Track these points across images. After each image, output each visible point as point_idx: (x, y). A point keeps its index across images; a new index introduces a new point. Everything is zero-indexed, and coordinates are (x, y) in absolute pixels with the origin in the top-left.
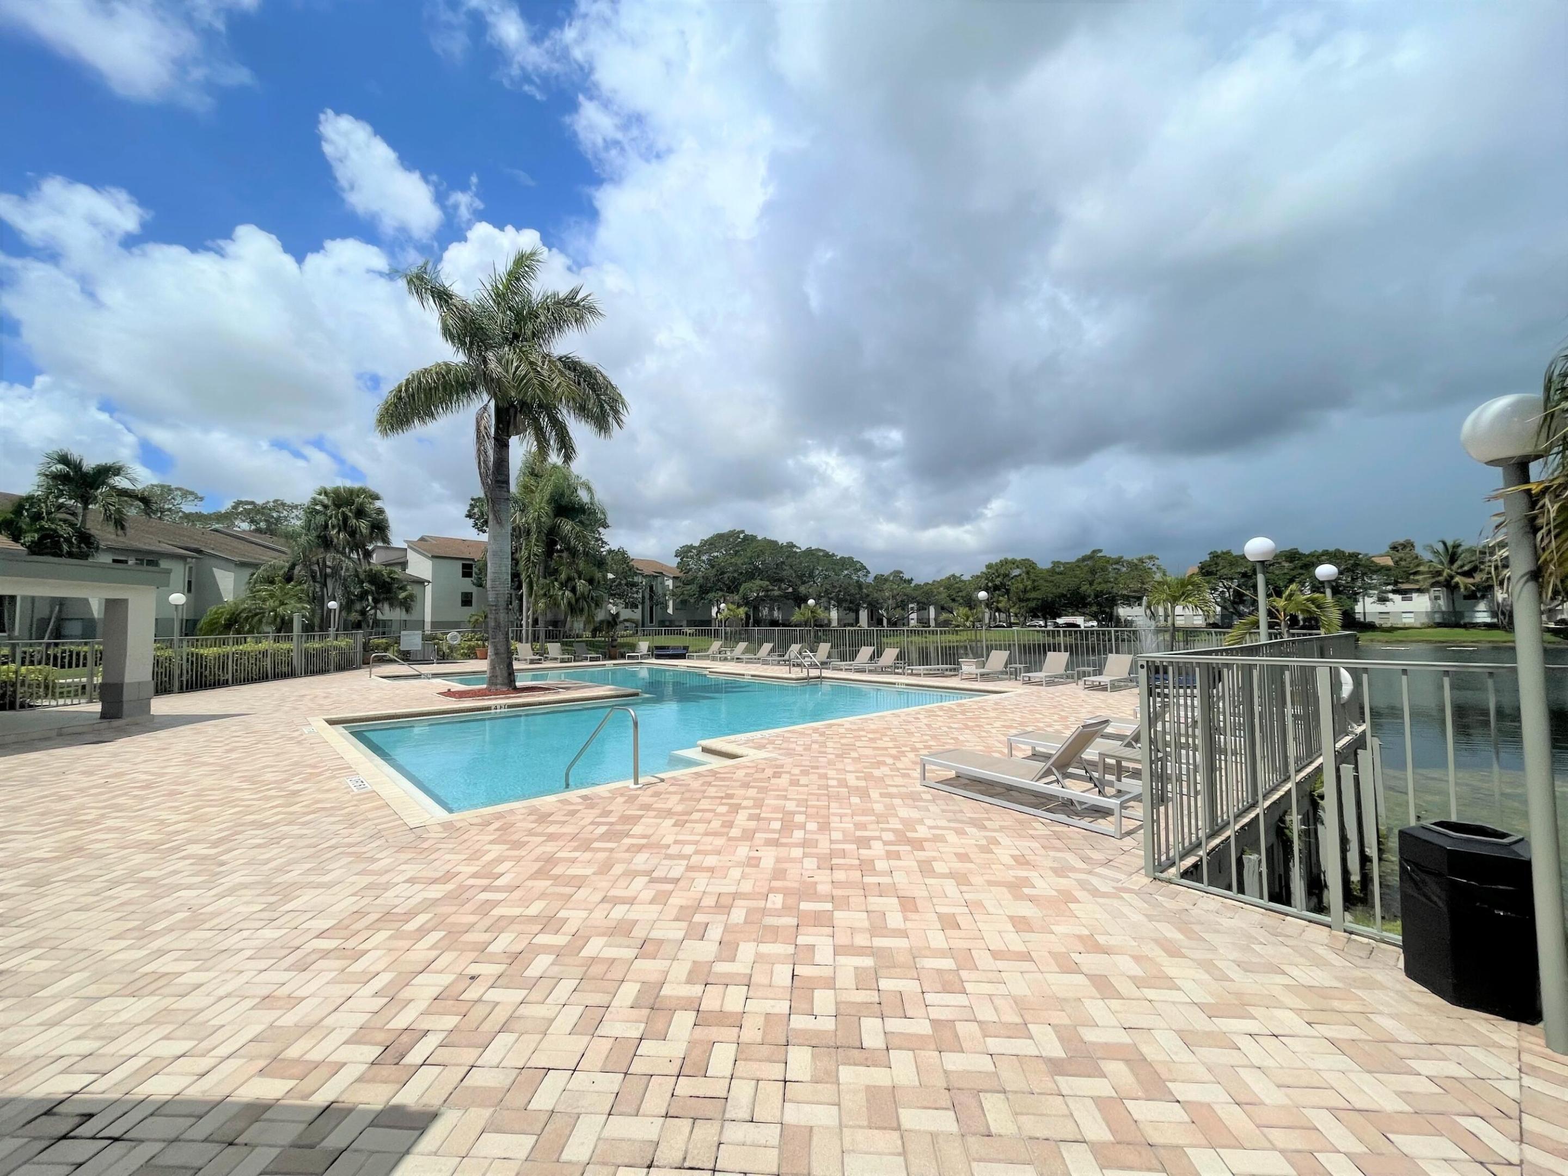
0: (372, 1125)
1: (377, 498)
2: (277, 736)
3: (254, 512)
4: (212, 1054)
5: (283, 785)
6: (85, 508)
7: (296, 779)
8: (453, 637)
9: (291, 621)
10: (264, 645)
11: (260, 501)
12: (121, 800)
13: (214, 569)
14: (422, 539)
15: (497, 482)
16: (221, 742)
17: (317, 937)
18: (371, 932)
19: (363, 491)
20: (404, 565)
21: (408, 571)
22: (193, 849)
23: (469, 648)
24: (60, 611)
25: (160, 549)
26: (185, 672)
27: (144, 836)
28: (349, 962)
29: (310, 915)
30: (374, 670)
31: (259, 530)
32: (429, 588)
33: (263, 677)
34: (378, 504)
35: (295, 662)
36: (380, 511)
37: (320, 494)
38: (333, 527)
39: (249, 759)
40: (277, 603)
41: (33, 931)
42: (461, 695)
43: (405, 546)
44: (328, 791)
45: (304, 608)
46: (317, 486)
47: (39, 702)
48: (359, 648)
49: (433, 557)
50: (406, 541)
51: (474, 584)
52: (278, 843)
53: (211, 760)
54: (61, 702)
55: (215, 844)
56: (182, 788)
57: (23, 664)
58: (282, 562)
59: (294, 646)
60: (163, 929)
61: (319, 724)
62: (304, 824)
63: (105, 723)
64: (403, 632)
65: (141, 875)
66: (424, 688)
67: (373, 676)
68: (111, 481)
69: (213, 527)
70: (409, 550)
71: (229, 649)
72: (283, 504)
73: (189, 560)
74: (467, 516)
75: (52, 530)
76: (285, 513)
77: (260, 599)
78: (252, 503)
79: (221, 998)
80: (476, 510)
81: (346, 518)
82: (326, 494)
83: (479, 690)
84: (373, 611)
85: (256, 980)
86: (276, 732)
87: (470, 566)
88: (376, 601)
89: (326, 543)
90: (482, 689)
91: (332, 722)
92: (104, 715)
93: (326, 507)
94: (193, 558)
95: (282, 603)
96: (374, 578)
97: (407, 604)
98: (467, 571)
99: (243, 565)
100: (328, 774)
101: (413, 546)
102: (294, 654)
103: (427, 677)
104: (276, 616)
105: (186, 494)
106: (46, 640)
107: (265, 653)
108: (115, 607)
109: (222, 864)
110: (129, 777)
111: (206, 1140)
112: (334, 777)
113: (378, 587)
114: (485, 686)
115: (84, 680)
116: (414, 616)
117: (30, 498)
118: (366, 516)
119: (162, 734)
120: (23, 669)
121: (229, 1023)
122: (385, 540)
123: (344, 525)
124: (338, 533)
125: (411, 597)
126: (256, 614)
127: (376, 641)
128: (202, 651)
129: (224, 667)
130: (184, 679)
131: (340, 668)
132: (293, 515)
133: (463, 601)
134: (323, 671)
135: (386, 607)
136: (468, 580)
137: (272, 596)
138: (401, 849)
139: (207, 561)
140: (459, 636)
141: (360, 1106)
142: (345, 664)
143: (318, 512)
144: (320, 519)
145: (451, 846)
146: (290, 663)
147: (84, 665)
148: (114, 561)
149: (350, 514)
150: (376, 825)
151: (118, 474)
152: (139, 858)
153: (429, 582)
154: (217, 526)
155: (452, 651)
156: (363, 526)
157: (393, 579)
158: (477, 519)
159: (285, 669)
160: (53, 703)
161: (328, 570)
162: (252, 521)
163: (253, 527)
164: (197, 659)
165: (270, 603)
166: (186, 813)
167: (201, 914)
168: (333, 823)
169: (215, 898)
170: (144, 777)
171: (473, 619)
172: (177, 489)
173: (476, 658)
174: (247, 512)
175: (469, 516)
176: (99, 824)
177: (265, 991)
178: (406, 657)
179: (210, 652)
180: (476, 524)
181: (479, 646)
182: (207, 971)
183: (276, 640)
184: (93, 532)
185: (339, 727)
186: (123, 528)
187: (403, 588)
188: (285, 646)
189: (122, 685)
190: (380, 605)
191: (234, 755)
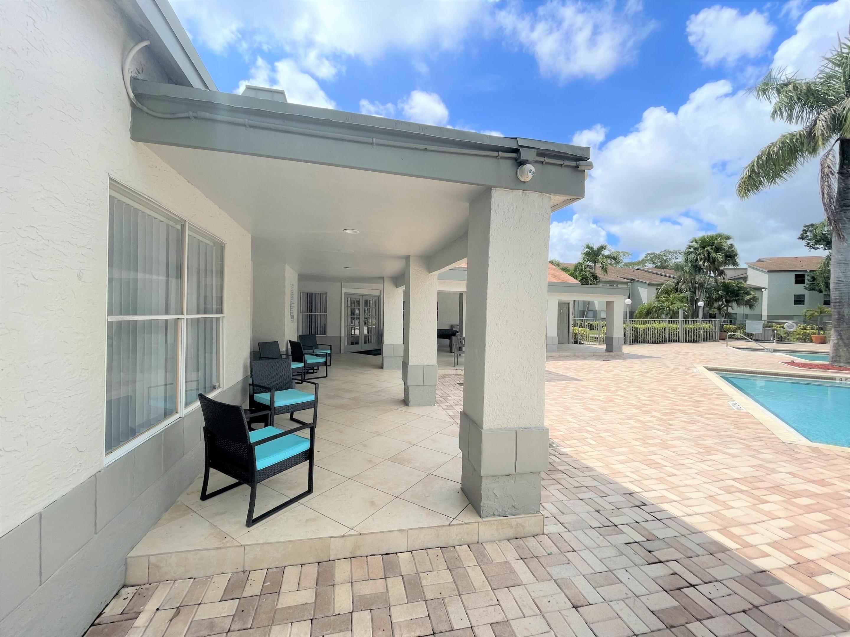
0: (798, 599)
1: (729, 238)
2: (679, 371)
3: (654, 258)
4: (690, 508)
5: (690, 396)
6: (595, 265)
7: (696, 394)
8: (790, 326)
9: (678, 312)
10: (664, 325)
11: (657, 252)
12: (621, 385)
13: (639, 288)
14: (759, 261)
15: (841, 206)
16: (654, 369)
17: (733, 480)
18: (768, 493)
19: (719, 236)
20: (745, 279)
21: (747, 282)
22: (654, 413)
23: (805, 334)
24: (588, 307)
25: (618, 280)
26: (631, 335)
27: (633, 402)
28: (758, 502)
29: (725, 467)
30: (729, 343)
31: (657, 267)
32: (765, 294)
33: (664, 341)
34: (729, 242)
35: (680, 335)
36: (731, 246)
37: (692, 242)
38: (701, 259)
39: (669, 379)
40: (670, 303)
41: (605, 426)
42: (804, 366)
43: (746, 266)
44: (717, 405)
45: (685, 306)
46: (691, 238)
47: (584, 342)
48: (717, 330)
49: (769, 271)
50: (746, 263)
51: (806, 288)
52: (695, 424)
53: (652, 376)
54: (591, 343)
55: (665, 414)
56: (644, 386)
57: (580, 327)
58: (671, 282)
59: (679, 326)
60: (653, 443)
61: (700, 368)
62: (708, 419)
63: (607, 354)
64: (747, 321)
65: (638, 418)
66: (770, 357)
67: (728, 347)
68: (602, 252)
69: (637, 268)
70: (748, 269)
71: (648, 326)
72: (669, 252)
73: (629, 284)
74: (800, 238)
75: (586, 275)
76: (670, 256)
77: (662, 301)
78: (654, 253)
79: (687, 486)
80: (809, 233)
81: (709, 253)
82: (696, 241)
83: (822, 365)
84: (725, 308)
85: (702, 485)
86: (679, 369)
87: (803, 276)
88: (728, 301)
89: (697, 269)
90: (825, 365)
91: (709, 369)
92: (607, 350)
93: (696, 249)
94: (630, 283)
95: (672, 304)
96: (726, 287)
97: (751, 303)
98: (799, 279)
99: (651, 285)
100: (714, 396)
101: (752, 266)
102: (680, 330)
103: (769, 351)
104: (670, 310)
105: (625, 253)
106: (584, 318)
107: (665, 329)
108: (609, 304)
109: (671, 425)
110: (621, 376)
111: (698, 544)
112: (719, 399)
113: (727, 292)
114: (827, 363)
115: (597, 335)
116: (756, 311)
117: (580, 264)
118: (721, 250)
119: (629, 361)
120: (580, 329)
121: (695, 498)
122: (735, 264)
123: (708, 258)
124: (704, 262)
125: (755, 299)
126: (661, 309)
127: (728, 326)
128: (638, 326)
129: (647, 334)
130: (631, 338)
131: (705, 340)
132: (674, 257)
133: (795, 301)
134: (694, 341)
135: (734, 304)
136: (801, 286)
137: (667, 300)
138: (778, 452)
139: (636, 284)
140: (795, 325)
141: (787, 584)
142: (708, 338)
143: (691, 253)
144: (691, 257)
145: (824, 465)
146: (677, 335)
147: (597, 330)
148: (610, 285)
149: (711, 251)
150: (756, 433)
151: (605, 249)
152: (635, 411)
153: (766, 289)
154: (638, 267)
155: (788, 336)
156: (720, 257)
157: (739, 287)
158: (810, 240)
159: (675, 338)
160: (589, 343)
161: (697, 285)
162: (654, 263)
163: (654, 266)
164: (636, 329)
165: (666, 304)
166: (647, 397)
167: (667, 443)
168: (726, 423)
169: (671, 439)
170: (627, 378)
171: (808, 314)
172: (622, 252)
173: (812, 342)
174: (652, 258)
175: (802, 238)
176: (616, 392)
177: (712, 494)
178: (750, 336)
179: (641, 327)
180: (808, 244)
181: (814, 334)
182: (677, 470)
183: (670, 322)
184: (597, 275)
185: (713, 372)
186: (606, 272)
187: (748, 293)
188: (675, 326)
189: (613, 338)
190: (730, 304)
191: (661, 376)
